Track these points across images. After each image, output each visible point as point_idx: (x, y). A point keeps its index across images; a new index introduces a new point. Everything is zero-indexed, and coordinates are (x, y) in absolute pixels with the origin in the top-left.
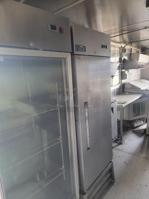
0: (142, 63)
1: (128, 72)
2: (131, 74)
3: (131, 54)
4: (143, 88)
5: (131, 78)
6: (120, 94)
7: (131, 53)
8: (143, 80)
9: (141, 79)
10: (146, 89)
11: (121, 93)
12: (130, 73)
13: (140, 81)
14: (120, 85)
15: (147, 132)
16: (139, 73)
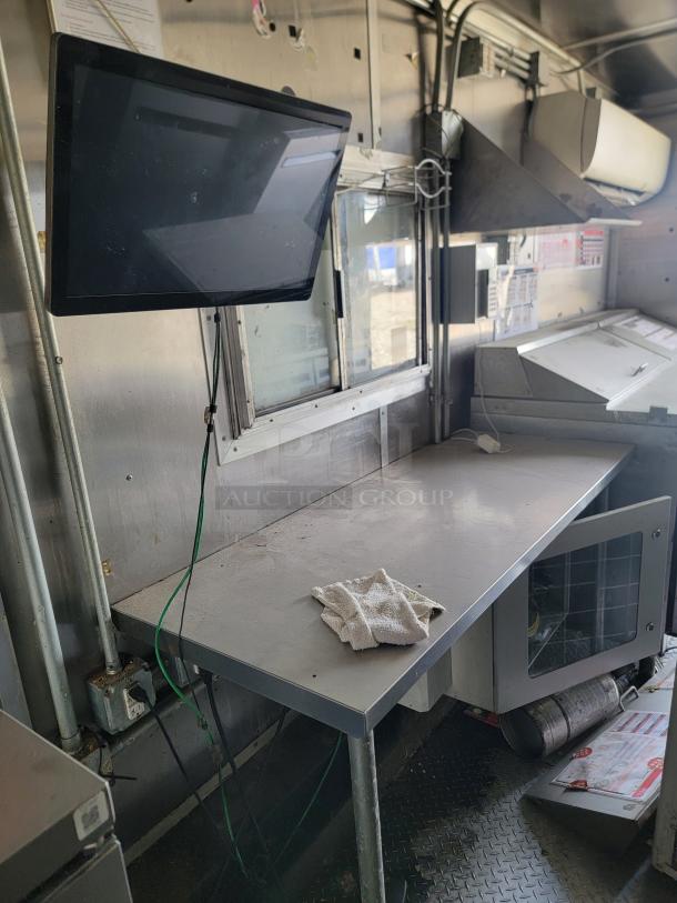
0: (619, 188)
1: (503, 257)
2: (530, 270)
3: (529, 107)
4: (620, 395)
5: (531, 305)
6: (432, 442)
7: (530, 96)
8: (619, 321)
9: (606, 308)
10: (653, 409)
11: (443, 439)
12: (524, 262)
13: (601, 324)
14: (426, 369)
15: (662, 856)
16: (596, 266)
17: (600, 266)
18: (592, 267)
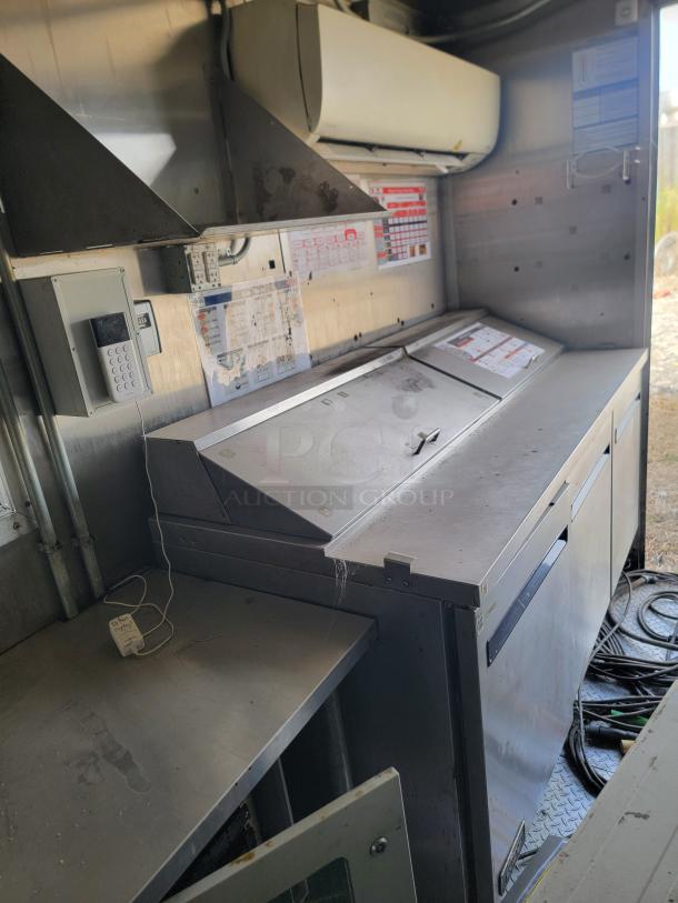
6: (61, 616)
7: (218, 7)
9: (445, 310)
16: (419, 258)
17: (428, 256)
18: (411, 260)
